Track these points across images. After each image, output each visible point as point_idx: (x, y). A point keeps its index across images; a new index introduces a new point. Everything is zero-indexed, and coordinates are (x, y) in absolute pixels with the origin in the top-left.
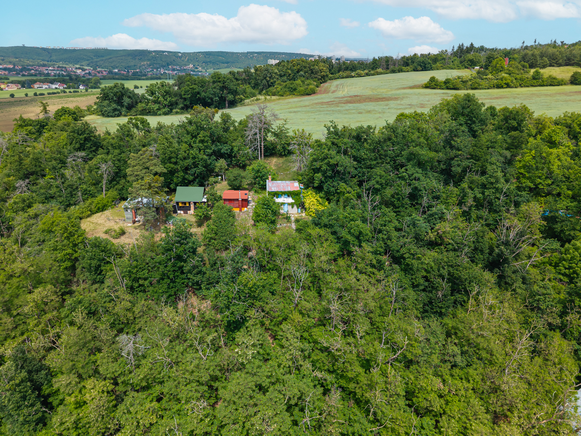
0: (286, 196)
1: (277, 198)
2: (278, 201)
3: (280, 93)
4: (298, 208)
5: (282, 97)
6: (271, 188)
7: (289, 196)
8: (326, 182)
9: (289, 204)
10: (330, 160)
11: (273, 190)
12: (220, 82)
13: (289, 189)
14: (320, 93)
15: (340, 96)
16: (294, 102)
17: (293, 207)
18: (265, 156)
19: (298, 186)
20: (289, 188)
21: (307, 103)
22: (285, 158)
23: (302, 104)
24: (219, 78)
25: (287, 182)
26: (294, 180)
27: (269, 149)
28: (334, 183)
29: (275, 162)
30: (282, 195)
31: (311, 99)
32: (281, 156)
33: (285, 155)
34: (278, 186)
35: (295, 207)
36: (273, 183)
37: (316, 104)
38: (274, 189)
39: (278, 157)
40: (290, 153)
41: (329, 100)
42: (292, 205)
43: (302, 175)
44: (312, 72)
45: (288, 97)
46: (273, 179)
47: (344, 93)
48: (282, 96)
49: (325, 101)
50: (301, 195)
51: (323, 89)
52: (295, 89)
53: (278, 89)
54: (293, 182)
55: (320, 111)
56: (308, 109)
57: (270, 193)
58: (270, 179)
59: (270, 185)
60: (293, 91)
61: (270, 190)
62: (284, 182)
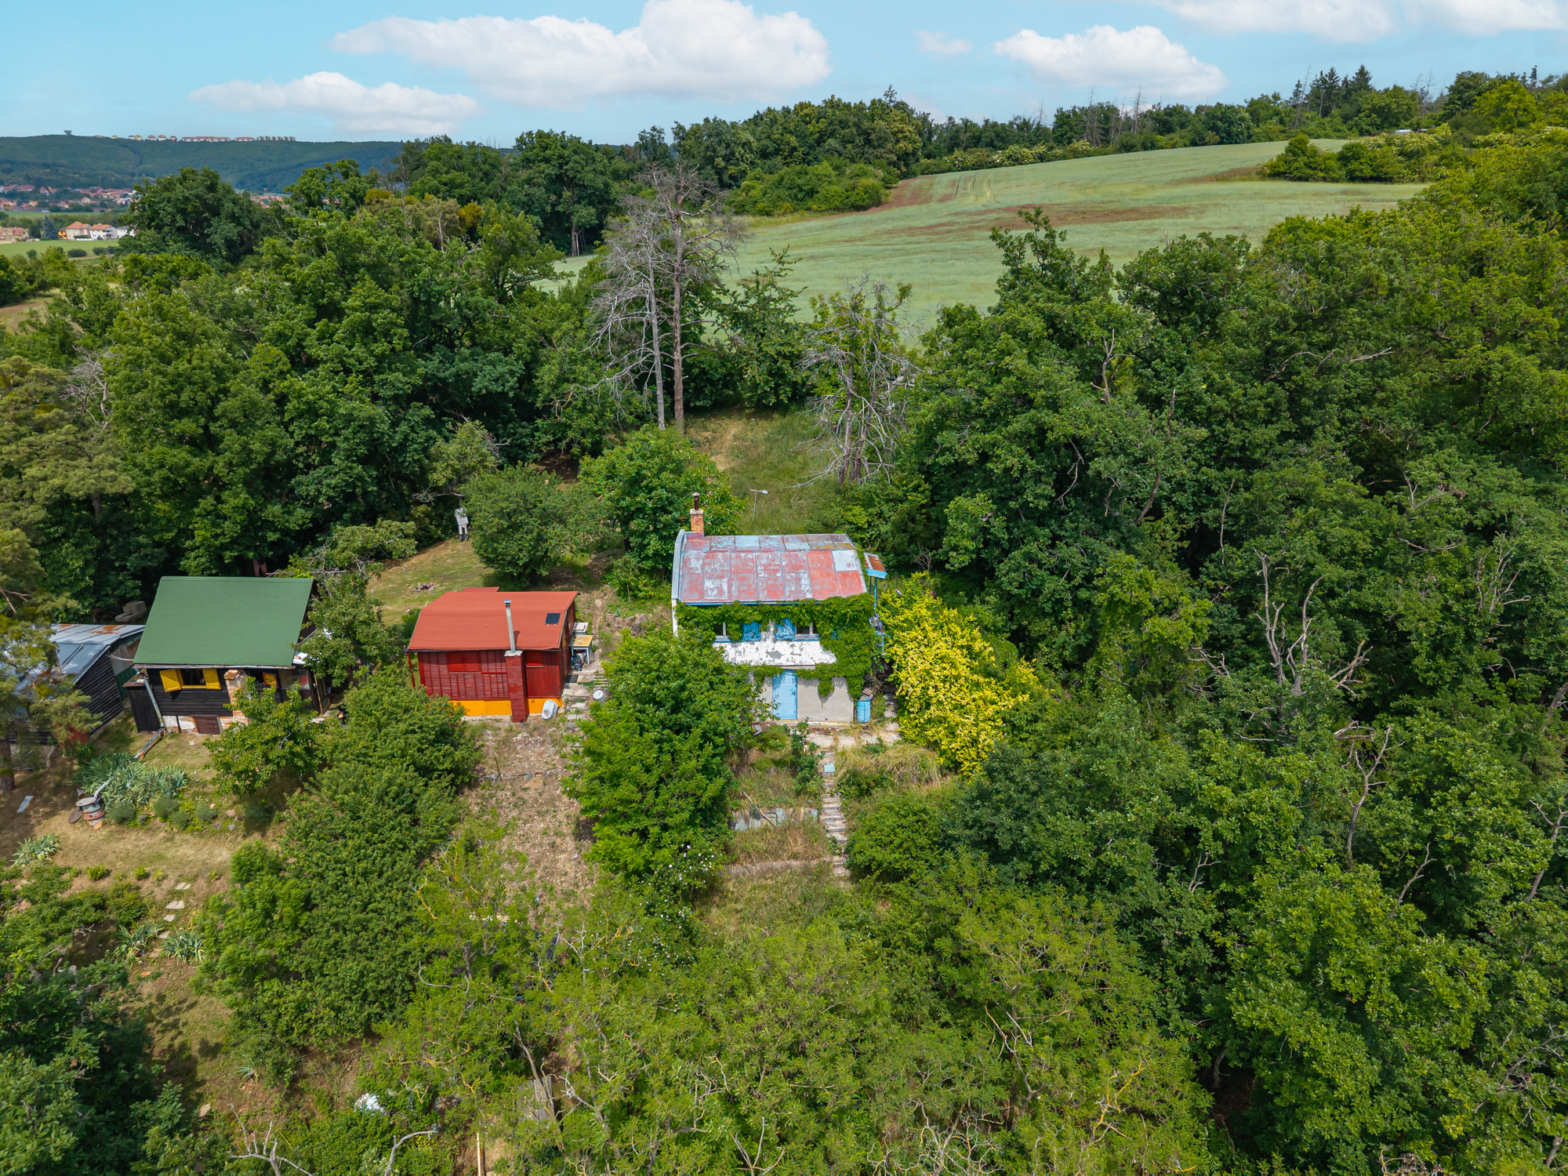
0: (788, 631)
1: (735, 641)
2: (739, 660)
3: (760, 206)
4: (856, 698)
5: (765, 219)
6: (697, 586)
7: (802, 630)
8: (1015, 544)
9: (803, 675)
10: (1047, 417)
11: (711, 597)
12: (547, 160)
13: (805, 589)
14: (899, 202)
15: (972, 208)
16: (810, 230)
17: (825, 693)
18: (691, 411)
19: (856, 567)
20: (805, 582)
21: (856, 232)
22: (778, 421)
23: (837, 233)
24: (545, 149)
25: (794, 543)
26: (828, 528)
27: (710, 381)
28: (1063, 551)
29: (736, 437)
30: (761, 625)
31: (871, 221)
32: (762, 410)
33: (781, 408)
34: (740, 572)
35: (841, 691)
36: (711, 553)
37: (889, 232)
38: (716, 591)
39: (749, 417)
40: (801, 395)
41: (934, 221)
42: (821, 679)
43: (868, 503)
44: (868, 142)
45: (789, 217)
46: (716, 526)
47: (984, 200)
48: (768, 214)
49: (919, 223)
50: (874, 621)
51: (907, 193)
52: (812, 193)
53: (753, 193)
54: (822, 540)
55: (907, 253)
56: (861, 247)
57: (690, 616)
58: (698, 528)
59: (696, 564)
60: (804, 198)
61: (694, 599)
62: (774, 540)
